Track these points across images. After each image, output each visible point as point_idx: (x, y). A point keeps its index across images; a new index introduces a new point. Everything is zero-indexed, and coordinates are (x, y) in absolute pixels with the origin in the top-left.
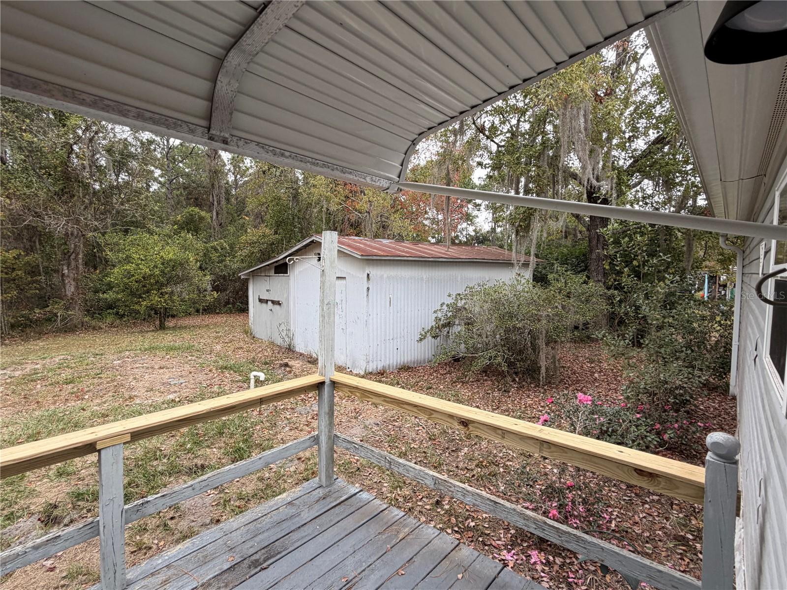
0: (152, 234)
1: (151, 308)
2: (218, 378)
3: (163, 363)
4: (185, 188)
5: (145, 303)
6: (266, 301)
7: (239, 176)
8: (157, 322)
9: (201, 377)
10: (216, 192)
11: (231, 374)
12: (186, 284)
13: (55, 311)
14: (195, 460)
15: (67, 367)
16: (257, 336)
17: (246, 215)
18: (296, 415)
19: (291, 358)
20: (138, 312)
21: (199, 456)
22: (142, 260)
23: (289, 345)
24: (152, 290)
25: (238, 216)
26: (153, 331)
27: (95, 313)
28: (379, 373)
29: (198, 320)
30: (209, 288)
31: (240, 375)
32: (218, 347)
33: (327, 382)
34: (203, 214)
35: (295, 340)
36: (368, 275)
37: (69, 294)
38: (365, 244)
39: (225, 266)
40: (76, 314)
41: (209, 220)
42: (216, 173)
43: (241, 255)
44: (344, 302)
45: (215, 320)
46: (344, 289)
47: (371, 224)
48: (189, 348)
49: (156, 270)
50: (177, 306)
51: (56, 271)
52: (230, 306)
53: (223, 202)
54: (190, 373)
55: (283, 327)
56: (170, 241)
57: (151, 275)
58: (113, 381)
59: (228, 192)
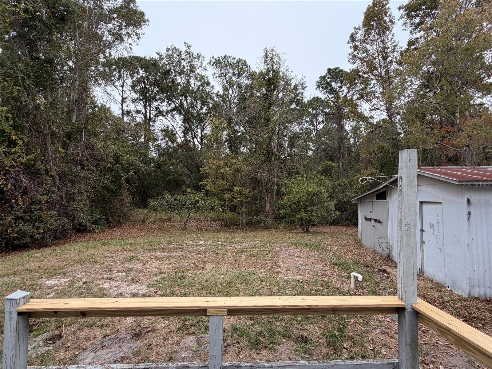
0: (303, 178)
1: (301, 219)
2: (329, 271)
3: (300, 254)
4: (325, 151)
5: (298, 216)
6: (370, 220)
7: (356, 139)
8: (305, 228)
9: (319, 268)
10: (341, 151)
11: (339, 270)
12: (319, 206)
13: (261, 218)
14: (302, 332)
15: (257, 247)
16: (364, 244)
17: (361, 163)
18: (388, 320)
19: (389, 266)
20: (294, 221)
21: (305, 329)
22: (297, 192)
23: (389, 255)
24: (302, 209)
25: (356, 164)
26: (302, 233)
27: (278, 220)
28: (488, 301)
29: (328, 229)
30: (334, 209)
31: (345, 272)
32: (336, 248)
33: (408, 308)
34: (333, 164)
35: (393, 252)
36: (469, 200)
37: (267, 210)
38: (463, 172)
39: (346, 195)
40: (270, 220)
41: (337, 168)
42: (342, 139)
43: (355, 188)
44: (440, 225)
45: (338, 230)
46: (441, 212)
47: (472, 156)
48: (318, 247)
49: (304, 197)
50: (315, 219)
51: (263, 198)
52: (349, 221)
53: (346, 156)
54: (313, 263)
55: (382, 240)
56: (312, 181)
57: (301, 200)
58: (272, 260)
59: (349, 150)
